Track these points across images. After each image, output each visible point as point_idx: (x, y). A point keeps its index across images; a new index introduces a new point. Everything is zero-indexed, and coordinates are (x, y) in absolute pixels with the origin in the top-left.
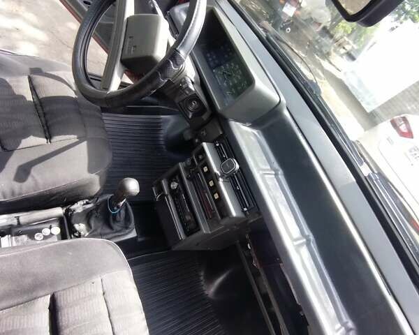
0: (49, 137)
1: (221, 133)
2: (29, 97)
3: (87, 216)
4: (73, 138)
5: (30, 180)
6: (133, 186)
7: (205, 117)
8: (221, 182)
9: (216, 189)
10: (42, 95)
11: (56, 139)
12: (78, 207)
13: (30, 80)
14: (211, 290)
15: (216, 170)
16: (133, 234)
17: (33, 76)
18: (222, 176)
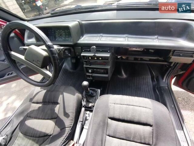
0: (58, 103)
1: (80, 47)
2: (40, 105)
3: (88, 102)
4: (61, 96)
5: (69, 114)
6: (85, 83)
7: (72, 50)
8: (97, 55)
9: (98, 57)
10: (41, 101)
11: (59, 101)
12: (84, 103)
13: (34, 103)
14: (125, 76)
15: (92, 55)
16: (99, 91)
17: (33, 101)
18: (95, 54)
